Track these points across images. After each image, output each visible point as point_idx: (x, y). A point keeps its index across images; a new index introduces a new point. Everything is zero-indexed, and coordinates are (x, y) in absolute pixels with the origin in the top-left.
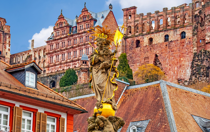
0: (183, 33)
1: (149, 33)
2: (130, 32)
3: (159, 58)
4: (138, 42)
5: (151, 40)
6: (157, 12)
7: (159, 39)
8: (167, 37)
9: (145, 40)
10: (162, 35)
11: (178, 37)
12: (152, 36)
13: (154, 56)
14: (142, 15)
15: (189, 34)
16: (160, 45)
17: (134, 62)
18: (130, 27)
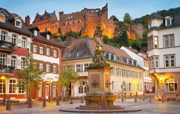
0: (79, 21)
1: (68, 21)
2: (61, 20)
3: (71, 29)
4: (64, 24)
5: (68, 23)
6: (70, 14)
7: (71, 23)
8: (74, 22)
9: (67, 23)
10: (72, 21)
11: (77, 22)
12: (69, 22)
13: (69, 28)
14: (65, 14)
15: (80, 21)
16: (71, 25)
17: (63, 30)
18: (61, 18)
